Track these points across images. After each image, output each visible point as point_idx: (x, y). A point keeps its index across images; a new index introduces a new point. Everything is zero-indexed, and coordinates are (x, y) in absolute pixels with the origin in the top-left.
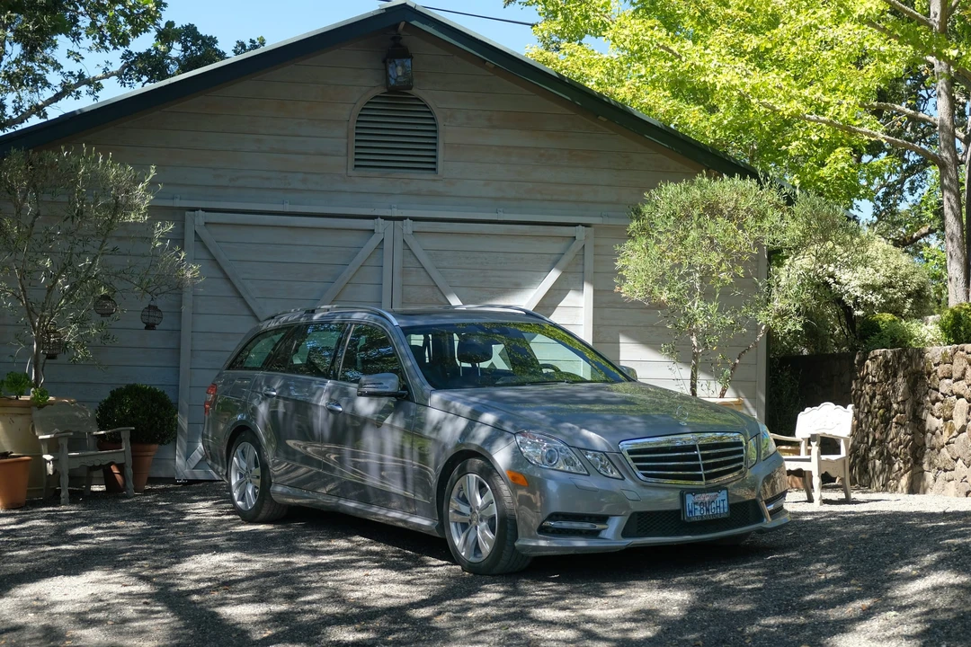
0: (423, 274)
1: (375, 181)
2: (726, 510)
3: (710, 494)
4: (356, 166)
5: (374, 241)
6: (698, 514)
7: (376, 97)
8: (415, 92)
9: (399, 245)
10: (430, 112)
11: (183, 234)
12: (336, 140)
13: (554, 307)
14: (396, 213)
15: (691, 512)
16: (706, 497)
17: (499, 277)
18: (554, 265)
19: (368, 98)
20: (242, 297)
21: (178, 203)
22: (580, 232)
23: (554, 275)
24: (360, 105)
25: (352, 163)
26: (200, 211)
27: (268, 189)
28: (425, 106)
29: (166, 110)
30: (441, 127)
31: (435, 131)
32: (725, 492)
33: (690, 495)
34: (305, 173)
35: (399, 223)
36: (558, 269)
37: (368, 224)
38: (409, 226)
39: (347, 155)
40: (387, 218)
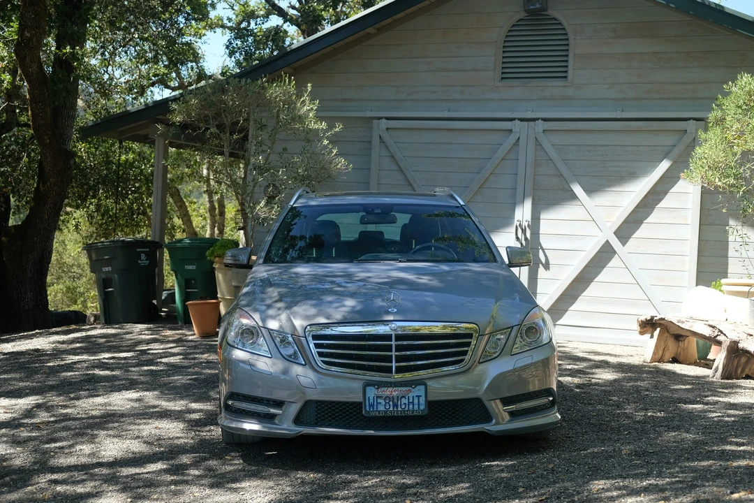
0: (551, 165)
1: (517, 90)
2: (422, 407)
3: (400, 389)
4: (502, 78)
5: (512, 139)
6: (381, 408)
7: (520, 20)
8: (552, 12)
9: (531, 144)
10: (565, 29)
11: (371, 138)
12: (488, 58)
14: (531, 115)
15: (372, 406)
16: (395, 392)
17: (616, 167)
18: (666, 155)
19: (513, 21)
20: (411, 185)
21: (368, 114)
22: (691, 126)
23: (665, 165)
24: (507, 28)
25: (499, 75)
26: (384, 120)
27: (434, 100)
28: (559, 24)
29: (365, 44)
30: (571, 41)
31: (568, 45)
32: (422, 388)
33: (373, 388)
34: (464, 86)
35: (532, 123)
36: (669, 159)
37: (507, 125)
38: (541, 125)
39: (495, 70)
40: (522, 120)
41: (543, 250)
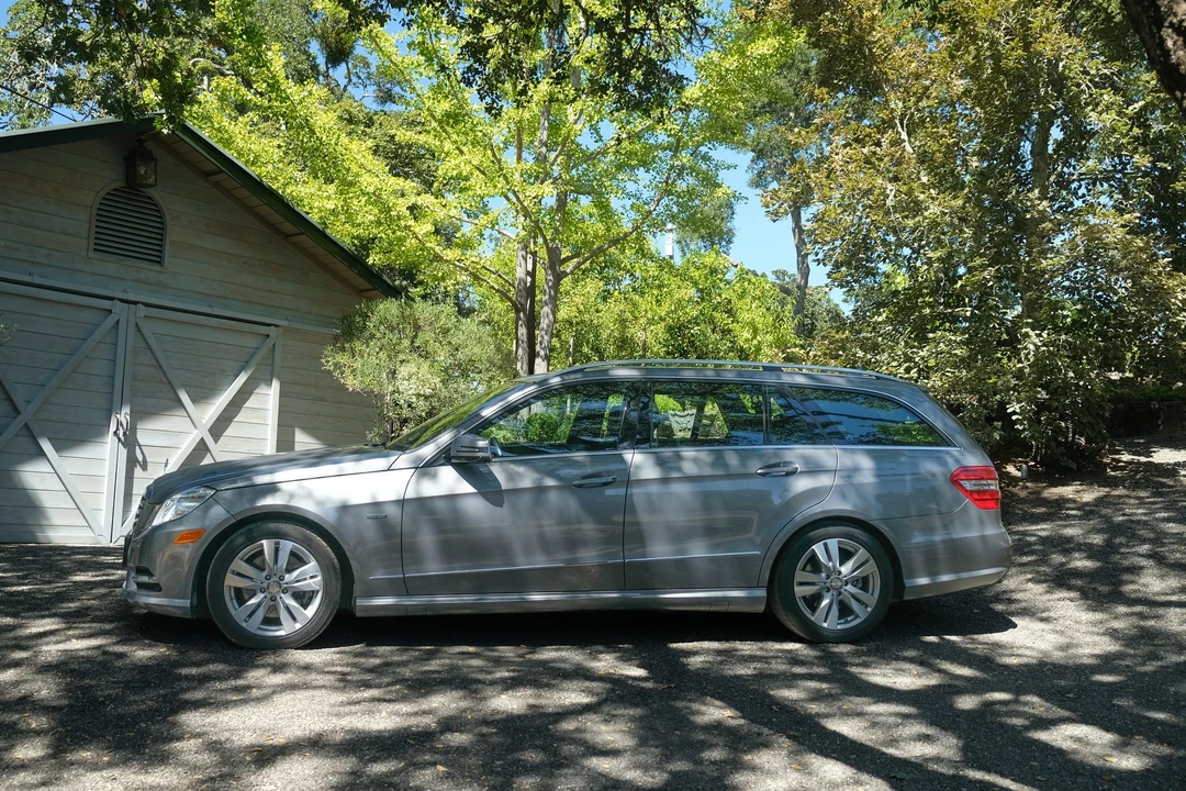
0: (150, 355)
1: (111, 266)
4: (96, 250)
5: (111, 320)
7: (115, 189)
8: (152, 192)
9: (132, 329)
10: (159, 211)
12: (80, 223)
13: (251, 394)
14: (132, 297)
18: (251, 357)
19: (108, 189)
22: (272, 331)
24: (102, 194)
25: (92, 246)
27: (15, 259)
28: (155, 205)
30: (168, 226)
31: (162, 229)
34: (50, 249)
35: (133, 307)
37: (106, 304)
38: (142, 310)
39: (88, 238)
40: (123, 301)
41: (140, 446)
